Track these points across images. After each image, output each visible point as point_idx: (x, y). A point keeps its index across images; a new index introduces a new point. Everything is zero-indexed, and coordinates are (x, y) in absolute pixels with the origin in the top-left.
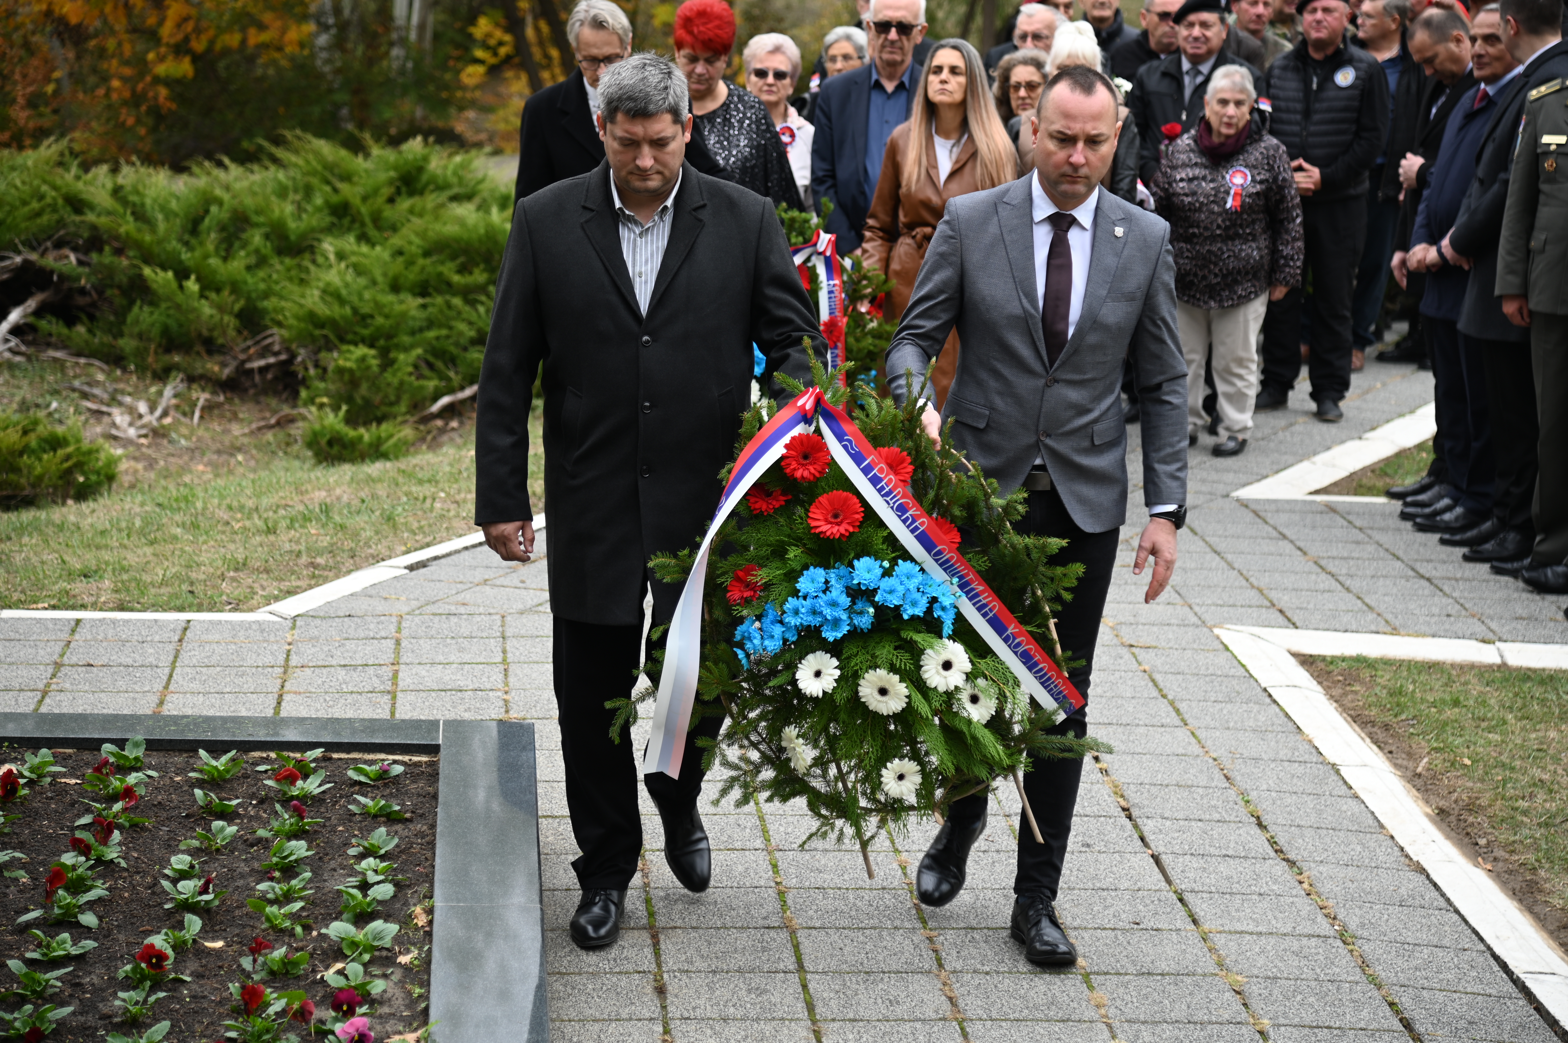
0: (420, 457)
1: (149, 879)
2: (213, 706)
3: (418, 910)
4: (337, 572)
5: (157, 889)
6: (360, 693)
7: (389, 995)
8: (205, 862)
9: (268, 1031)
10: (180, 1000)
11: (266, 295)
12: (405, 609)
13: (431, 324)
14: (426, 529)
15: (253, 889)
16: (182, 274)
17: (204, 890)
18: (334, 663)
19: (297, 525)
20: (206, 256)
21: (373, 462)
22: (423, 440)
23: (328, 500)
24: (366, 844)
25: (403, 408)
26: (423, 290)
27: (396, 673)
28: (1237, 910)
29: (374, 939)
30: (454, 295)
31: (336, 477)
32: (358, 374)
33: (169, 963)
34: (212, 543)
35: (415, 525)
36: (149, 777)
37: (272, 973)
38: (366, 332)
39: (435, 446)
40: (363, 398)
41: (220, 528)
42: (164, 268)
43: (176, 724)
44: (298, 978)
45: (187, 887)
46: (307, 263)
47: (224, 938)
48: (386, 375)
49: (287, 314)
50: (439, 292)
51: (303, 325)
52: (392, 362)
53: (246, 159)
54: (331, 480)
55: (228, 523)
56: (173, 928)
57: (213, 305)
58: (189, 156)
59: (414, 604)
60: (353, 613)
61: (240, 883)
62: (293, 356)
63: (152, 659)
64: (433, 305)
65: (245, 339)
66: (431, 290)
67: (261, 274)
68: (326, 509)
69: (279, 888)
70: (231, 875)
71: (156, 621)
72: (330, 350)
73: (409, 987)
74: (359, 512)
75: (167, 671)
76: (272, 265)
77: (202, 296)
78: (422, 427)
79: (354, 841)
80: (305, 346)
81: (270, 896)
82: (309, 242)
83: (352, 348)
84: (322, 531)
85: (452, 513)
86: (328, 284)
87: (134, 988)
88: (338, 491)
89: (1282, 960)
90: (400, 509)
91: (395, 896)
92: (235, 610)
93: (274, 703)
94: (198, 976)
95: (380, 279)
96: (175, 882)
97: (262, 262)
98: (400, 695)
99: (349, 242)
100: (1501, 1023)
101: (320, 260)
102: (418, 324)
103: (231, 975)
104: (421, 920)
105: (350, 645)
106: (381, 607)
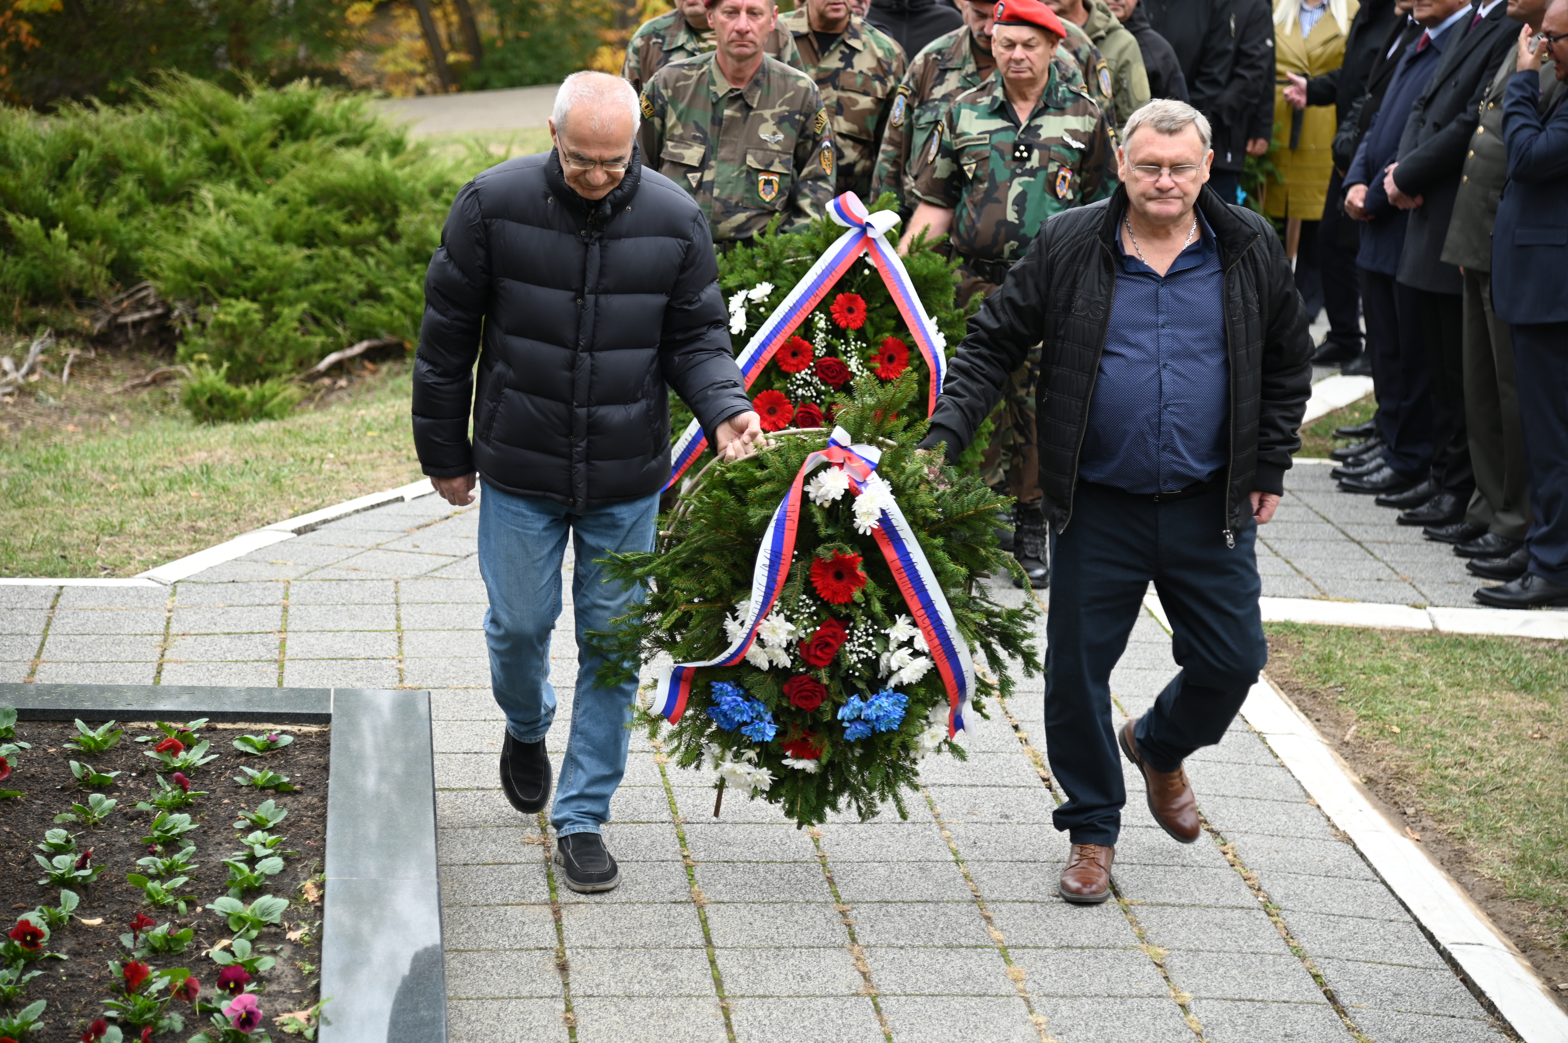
0: (307, 416)
1: (22, 855)
2: (88, 676)
3: (309, 884)
4: (220, 535)
5: (31, 865)
6: (246, 662)
7: (278, 972)
8: (82, 837)
9: (150, 1010)
10: (56, 979)
11: (140, 245)
12: (293, 575)
13: (317, 277)
14: (315, 492)
15: (134, 864)
16: (49, 222)
17: (81, 866)
18: (217, 630)
19: (176, 487)
20: (75, 204)
21: (256, 421)
22: (310, 399)
23: (209, 461)
24: (253, 817)
25: (288, 365)
26: (308, 240)
27: (283, 641)
28: (1159, 882)
29: (263, 914)
30: (342, 246)
31: (217, 437)
32: (239, 329)
33: (44, 941)
34: (85, 506)
35: (303, 488)
36: (21, 748)
37: (154, 950)
38: (248, 285)
39: (323, 404)
40: (245, 354)
41: (93, 490)
42: (30, 216)
43: (49, 693)
44: (181, 955)
45: (64, 862)
46: (183, 211)
47: (103, 915)
48: (269, 330)
49: (163, 265)
50: (326, 243)
51: (179, 277)
52: (276, 317)
53: (116, 100)
54: (212, 440)
55: (102, 485)
56: (48, 904)
57: (82, 255)
58: (54, 96)
59: (303, 569)
60: (237, 579)
61: (120, 858)
62: (169, 310)
63: (22, 627)
64: (320, 256)
65: (118, 292)
66: (317, 240)
67: (135, 222)
68: (207, 471)
69: (161, 863)
70: (110, 850)
71: (26, 587)
72: (209, 304)
73: (299, 963)
74: (242, 474)
75: (38, 639)
76: (146, 214)
77: (71, 245)
78: (308, 386)
79: (240, 813)
80: (182, 300)
81: (152, 871)
82: (186, 189)
83: (233, 301)
84: (203, 494)
85: (342, 475)
86: (207, 234)
87: (7, 967)
88: (220, 452)
89: (1205, 932)
90: (286, 470)
91: (283, 871)
92: (111, 575)
93: (153, 673)
94: (75, 954)
95: (262, 228)
96: (50, 857)
97: (135, 209)
98: (287, 664)
99: (229, 190)
100: (1427, 994)
101: (198, 208)
102: (303, 276)
103: (110, 952)
104: (312, 895)
105: (234, 612)
106: (267, 572)
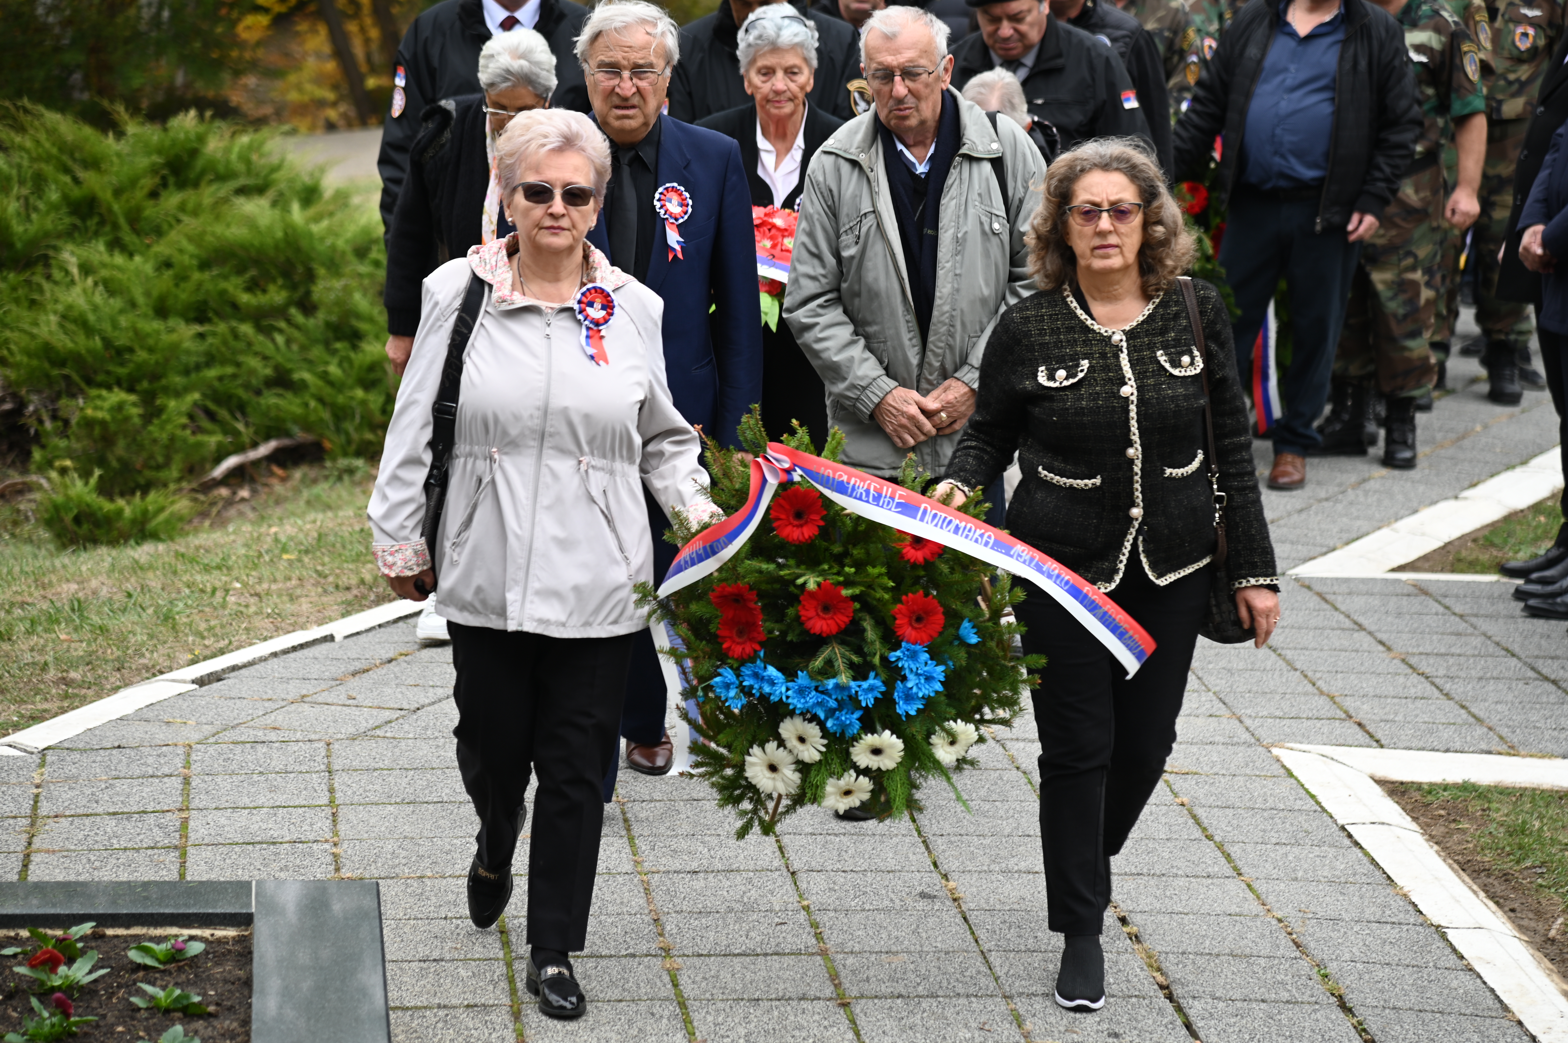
0: (202, 536)
4: (99, 689)
6: (137, 850)
12: (195, 736)
13: (211, 359)
14: (218, 632)
18: (100, 810)
19: (40, 629)
21: (139, 544)
22: (204, 515)
23: (81, 595)
25: (175, 472)
26: (199, 314)
27: (185, 822)
30: (242, 320)
31: (90, 564)
32: (113, 427)
35: (203, 626)
38: (122, 371)
39: (221, 521)
40: (120, 459)
46: (39, 279)
48: (151, 428)
49: (15, 348)
50: (222, 316)
51: (35, 362)
52: (159, 411)
54: (83, 568)
59: (207, 730)
60: (123, 743)
62: (22, 405)
64: (214, 334)
66: (210, 314)
68: (79, 607)
72: (73, 395)
74: (124, 610)
78: (202, 497)
80: (38, 392)
82: (42, 252)
83: (104, 392)
84: (75, 636)
85: (253, 609)
86: (70, 307)
88: (94, 583)
90: (181, 605)
93: (19, 865)
95: (141, 299)
98: (191, 851)
99: (97, 252)
101: (58, 275)
102: (194, 359)
105: (121, 786)
106: (162, 735)
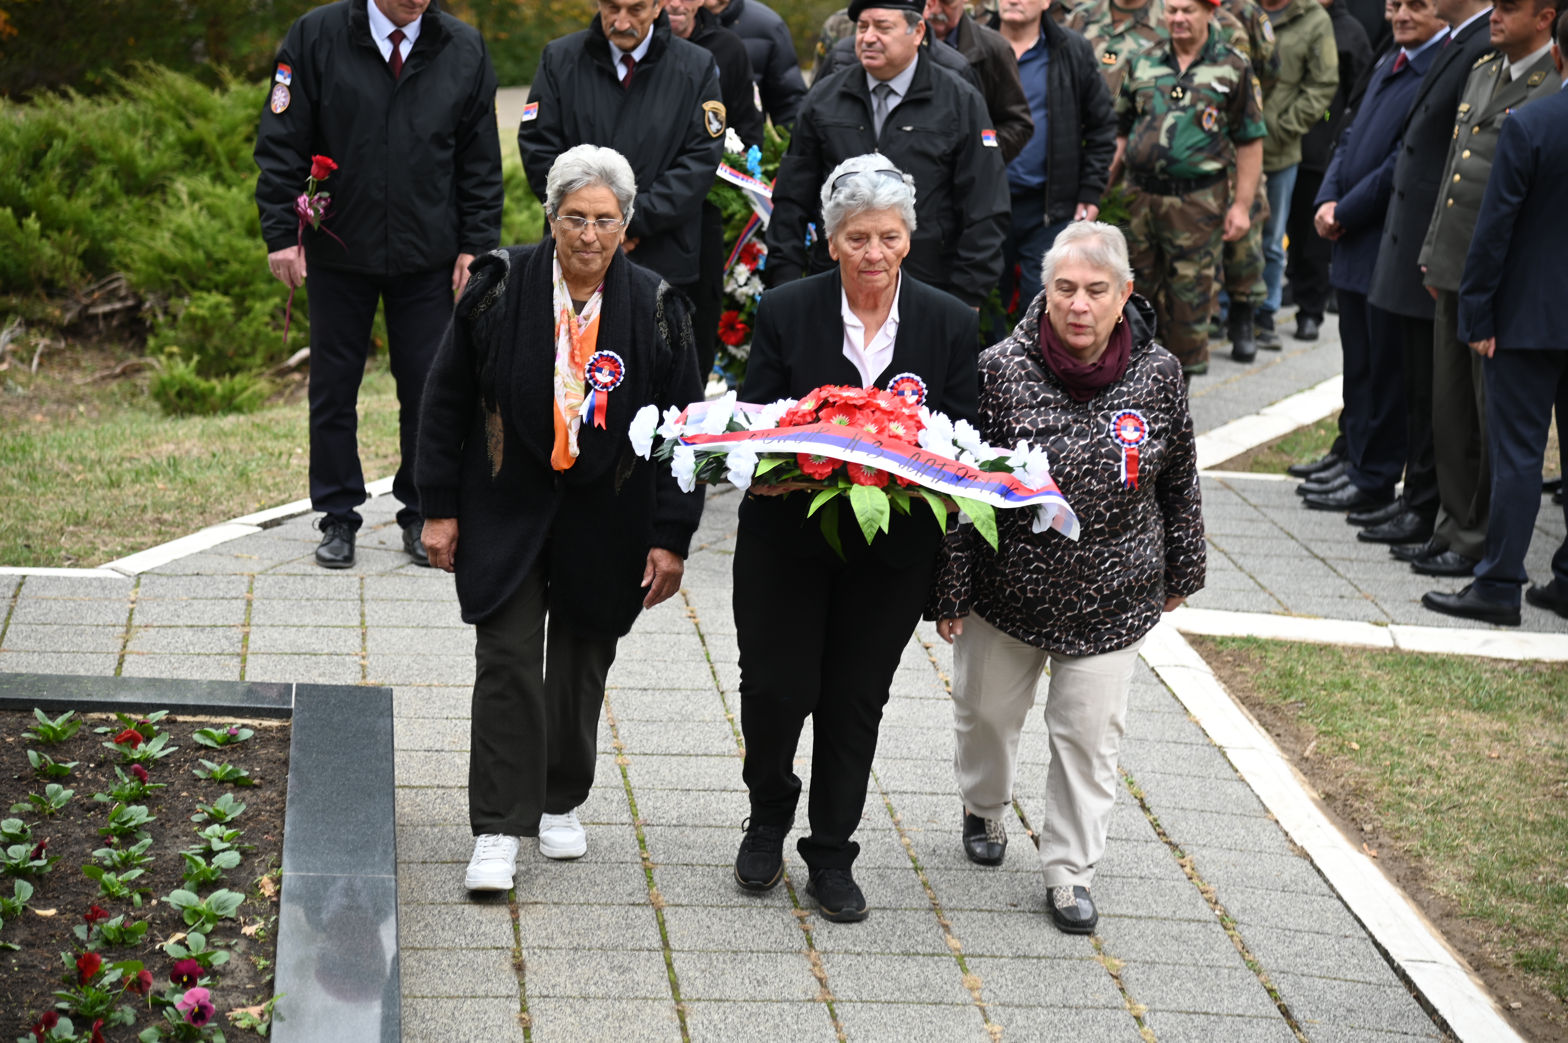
0: (276, 410)
2: (51, 663)
3: (265, 879)
4: (185, 528)
6: (208, 656)
7: (232, 966)
8: (38, 827)
9: (101, 1003)
10: (8, 969)
11: (113, 236)
12: (257, 569)
14: (281, 487)
15: (89, 855)
16: (22, 211)
17: (37, 856)
18: (180, 623)
19: (142, 479)
20: (48, 193)
21: (225, 415)
22: (280, 393)
23: (177, 454)
24: (211, 810)
25: (258, 360)
27: (247, 635)
28: (1117, 894)
29: (218, 908)
31: (185, 430)
32: (211, 322)
34: (51, 496)
35: (270, 482)
37: (108, 942)
38: (219, 279)
39: (291, 401)
40: (215, 348)
41: (59, 480)
42: (3, 204)
43: (10, 681)
44: (135, 948)
45: (18, 852)
46: (157, 203)
47: (57, 906)
48: (241, 324)
49: (136, 257)
51: (152, 269)
52: (247, 311)
53: (93, 91)
54: (180, 433)
55: (68, 475)
57: (54, 245)
58: (30, 86)
59: (267, 564)
60: (202, 571)
61: (75, 849)
62: (140, 302)
65: (90, 283)
67: (108, 213)
68: (174, 463)
69: (117, 855)
70: (66, 840)
72: (180, 296)
73: (254, 958)
74: (209, 467)
76: (119, 205)
77: (43, 235)
78: (277, 382)
79: (198, 807)
80: (154, 292)
81: (107, 863)
82: (161, 182)
83: (205, 295)
84: (169, 486)
86: (180, 226)
88: (188, 445)
89: (1161, 944)
90: (253, 465)
91: (240, 865)
92: (74, 565)
93: (114, 664)
94: (28, 944)
95: (236, 222)
96: (4, 846)
97: (108, 201)
98: (250, 658)
99: (203, 183)
101: (172, 200)
103: (64, 944)
104: (268, 890)
105: (198, 605)
106: (231, 566)
